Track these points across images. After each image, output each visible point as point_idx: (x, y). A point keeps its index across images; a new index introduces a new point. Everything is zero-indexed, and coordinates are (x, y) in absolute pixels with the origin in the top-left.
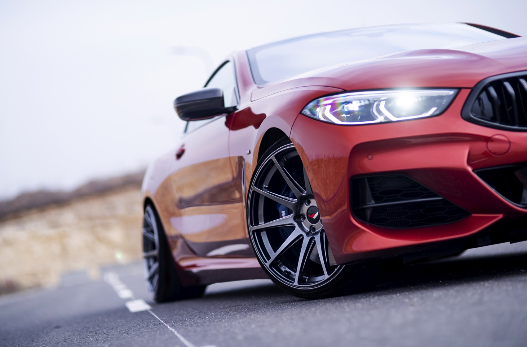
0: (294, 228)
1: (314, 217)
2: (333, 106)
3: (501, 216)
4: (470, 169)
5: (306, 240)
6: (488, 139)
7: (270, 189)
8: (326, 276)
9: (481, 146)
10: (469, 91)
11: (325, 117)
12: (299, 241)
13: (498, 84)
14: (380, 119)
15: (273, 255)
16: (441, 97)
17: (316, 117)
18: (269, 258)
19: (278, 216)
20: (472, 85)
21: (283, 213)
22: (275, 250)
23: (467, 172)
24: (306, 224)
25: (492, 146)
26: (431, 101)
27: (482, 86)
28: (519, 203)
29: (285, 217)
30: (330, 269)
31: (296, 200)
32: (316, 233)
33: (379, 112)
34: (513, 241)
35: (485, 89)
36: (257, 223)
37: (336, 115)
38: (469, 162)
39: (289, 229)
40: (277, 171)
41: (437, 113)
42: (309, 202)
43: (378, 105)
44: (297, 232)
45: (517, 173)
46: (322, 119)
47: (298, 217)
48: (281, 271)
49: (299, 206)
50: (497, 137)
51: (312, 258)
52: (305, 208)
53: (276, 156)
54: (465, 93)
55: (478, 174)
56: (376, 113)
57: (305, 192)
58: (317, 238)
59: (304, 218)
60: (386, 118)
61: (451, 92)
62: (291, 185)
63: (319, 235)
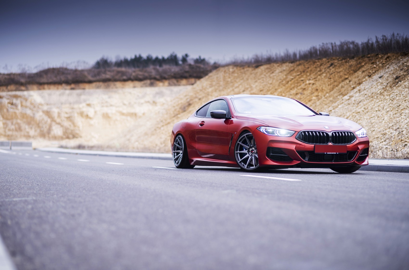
0: (247, 154)
1: (253, 152)
2: (266, 129)
3: (300, 162)
4: (295, 150)
5: (250, 157)
6: (300, 144)
7: (242, 143)
8: (254, 167)
9: (298, 146)
10: (298, 132)
11: (263, 131)
12: (248, 157)
13: (304, 132)
14: (276, 135)
15: (240, 160)
16: (291, 132)
17: (261, 131)
18: (239, 160)
19: (243, 150)
20: (298, 131)
21: (244, 149)
22: (241, 159)
23: (294, 151)
24: (250, 153)
25: (301, 146)
26: (289, 133)
27: (300, 132)
28: (304, 159)
29: (245, 151)
30: (255, 166)
31: (249, 147)
32: (253, 156)
33: (277, 133)
34: (301, 168)
35: (302, 133)
36: (237, 151)
37: (266, 131)
38: (295, 149)
39: (246, 154)
40: (245, 139)
41: (290, 136)
42: (252, 148)
43: (276, 131)
44: (248, 155)
45: (305, 153)
46: (262, 132)
47: (249, 151)
48: (242, 164)
49: (249, 149)
50: (302, 144)
51: (251, 163)
52: (251, 149)
53: (246, 135)
54: (297, 133)
55: (297, 152)
56: (275, 133)
57: (252, 146)
58: (253, 157)
59: (250, 152)
60: (278, 135)
61: (294, 132)
62: (248, 143)
63: (254, 157)
